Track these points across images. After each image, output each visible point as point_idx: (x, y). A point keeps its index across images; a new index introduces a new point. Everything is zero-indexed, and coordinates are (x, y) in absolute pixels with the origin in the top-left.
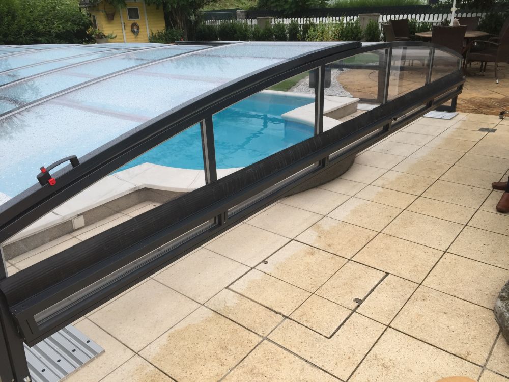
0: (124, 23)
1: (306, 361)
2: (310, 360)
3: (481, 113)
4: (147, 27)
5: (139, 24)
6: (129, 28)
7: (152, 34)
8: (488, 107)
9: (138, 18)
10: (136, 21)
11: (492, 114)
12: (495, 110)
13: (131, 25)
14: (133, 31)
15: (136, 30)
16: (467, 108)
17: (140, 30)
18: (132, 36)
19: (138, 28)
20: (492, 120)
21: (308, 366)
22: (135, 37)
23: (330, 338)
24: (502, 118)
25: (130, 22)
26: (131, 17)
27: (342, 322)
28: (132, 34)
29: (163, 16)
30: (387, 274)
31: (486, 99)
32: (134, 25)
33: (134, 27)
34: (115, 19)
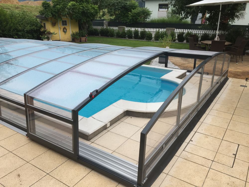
0: (60, 27)
1: (229, 175)
2: (230, 175)
3: (237, 78)
4: (70, 29)
5: (66, 28)
6: (62, 30)
7: (73, 32)
8: (238, 75)
9: (67, 25)
10: (66, 26)
11: (242, 79)
12: (242, 77)
13: (63, 28)
14: (64, 31)
15: (65, 31)
16: (230, 76)
17: (67, 31)
18: (63, 33)
19: (66, 30)
20: (243, 82)
21: (230, 177)
22: (65, 34)
23: (232, 167)
24: (247, 81)
25: (62, 27)
26: (63, 25)
27: (233, 162)
28: (63, 32)
29: (78, 25)
30: (239, 145)
31: (236, 72)
32: (64, 28)
33: (65, 29)
34: (56, 25)
